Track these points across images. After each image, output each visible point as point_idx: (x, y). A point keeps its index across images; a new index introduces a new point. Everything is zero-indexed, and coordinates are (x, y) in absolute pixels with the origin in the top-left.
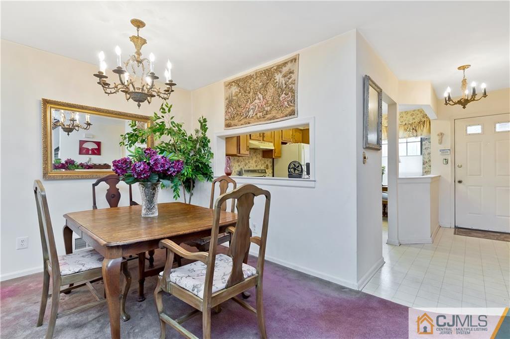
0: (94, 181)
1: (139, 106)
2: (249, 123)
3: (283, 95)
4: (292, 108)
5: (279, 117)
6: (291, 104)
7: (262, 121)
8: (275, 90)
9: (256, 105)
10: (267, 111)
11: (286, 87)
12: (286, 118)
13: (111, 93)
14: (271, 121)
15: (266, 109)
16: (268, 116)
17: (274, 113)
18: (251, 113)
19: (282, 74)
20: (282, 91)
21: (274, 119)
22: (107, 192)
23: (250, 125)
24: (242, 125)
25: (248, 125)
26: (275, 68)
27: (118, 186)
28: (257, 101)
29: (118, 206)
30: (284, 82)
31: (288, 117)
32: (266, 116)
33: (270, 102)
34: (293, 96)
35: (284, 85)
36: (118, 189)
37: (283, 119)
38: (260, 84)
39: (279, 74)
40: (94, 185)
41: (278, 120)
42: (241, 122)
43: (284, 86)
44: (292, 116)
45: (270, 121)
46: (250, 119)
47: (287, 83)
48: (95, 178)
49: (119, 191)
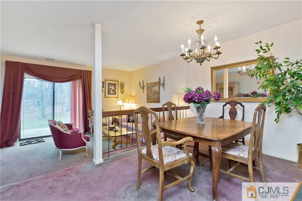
0: (224, 104)
1: (201, 65)
13: (189, 62)
22: (229, 110)
27: (236, 107)
29: (235, 119)
36: (236, 109)
40: (224, 106)
48: (224, 102)
49: (236, 110)
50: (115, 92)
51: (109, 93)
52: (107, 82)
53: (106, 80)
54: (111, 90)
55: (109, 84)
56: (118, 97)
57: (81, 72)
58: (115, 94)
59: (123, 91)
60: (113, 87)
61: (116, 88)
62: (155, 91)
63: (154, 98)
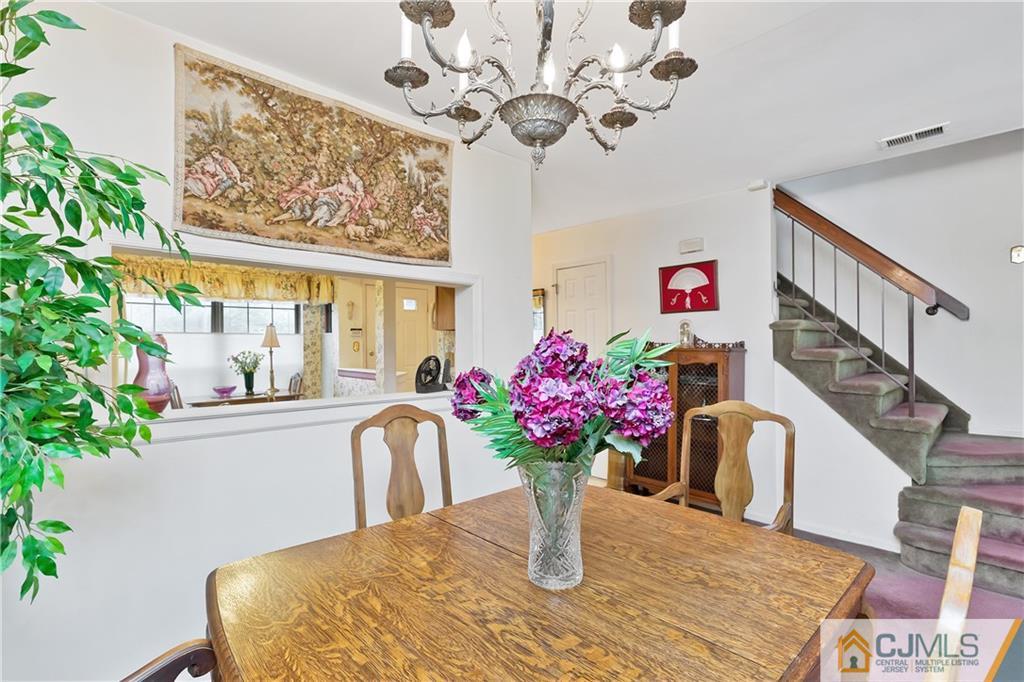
2: (313, 242)
3: (420, 209)
4: (444, 245)
5: (411, 254)
6: (442, 236)
7: (368, 250)
8: (402, 188)
9: (343, 198)
10: (377, 230)
11: (426, 194)
12: (432, 262)
14: (391, 258)
15: (375, 222)
16: (381, 243)
17: (397, 240)
18: (322, 213)
19: (418, 159)
20: (418, 197)
21: (398, 255)
23: (316, 247)
24: (283, 238)
25: (311, 246)
26: (402, 135)
28: (343, 188)
30: (423, 181)
31: (436, 262)
32: (376, 240)
33: (386, 209)
34: (445, 221)
35: (423, 186)
37: (424, 262)
38: (354, 148)
39: (411, 156)
41: (410, 260)
42: (281, 230)
43: (424, 190)
44: (443, 263)
45: (388, 258)
46: (317, 232)
47: (430, 187)
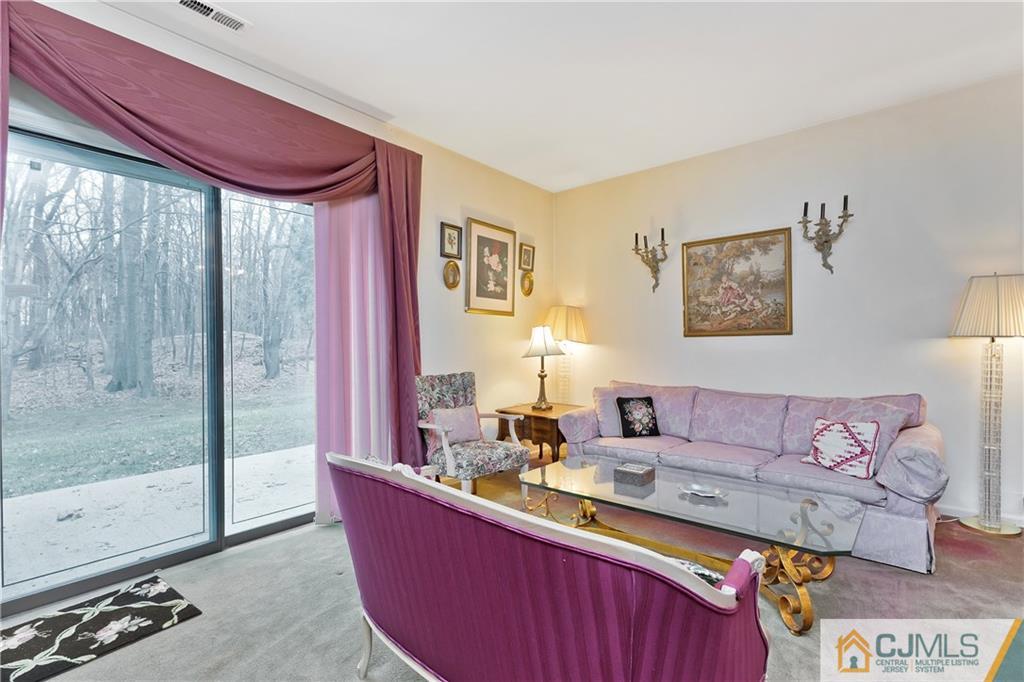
50: (504, 286)
51: (482, 292)
52: (477, 231)
53: (470, 221)
54: (491, 274)
55: (482, 241)
56: (511, 314)
57: (374, 149)
58: (503, 296)
59: (531, 283)
60: (493, 261)
61: (505, 268)
62: (752, 278)
63: (743, 312)
